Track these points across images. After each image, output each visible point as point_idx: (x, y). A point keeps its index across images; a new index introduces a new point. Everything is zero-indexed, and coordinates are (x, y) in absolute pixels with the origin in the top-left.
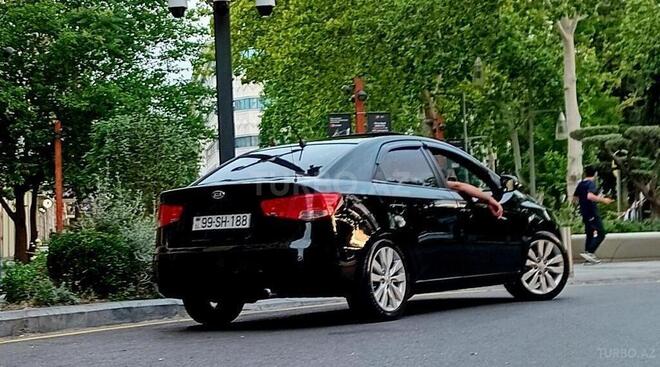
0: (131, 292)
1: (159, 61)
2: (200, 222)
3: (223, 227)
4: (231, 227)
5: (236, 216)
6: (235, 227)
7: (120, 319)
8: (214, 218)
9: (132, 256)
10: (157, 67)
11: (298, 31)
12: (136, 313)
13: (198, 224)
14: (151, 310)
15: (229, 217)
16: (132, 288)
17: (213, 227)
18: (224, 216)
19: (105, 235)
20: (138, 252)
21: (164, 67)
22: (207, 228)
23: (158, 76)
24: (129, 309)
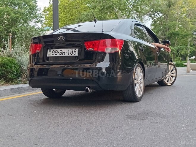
0: (20, 81)
1: (34, 23)
2: (51, 52)
3: (63, 55)
4: (68, 55)
5: (70, 50)
6: (70, 55)
7: (14, 92)
8: (59, 50)
9: (20, 67)
10: (34, 25)
11: (64, 19)
12: (21, 90)
13: (50, 53)
14: (28, 88)
15: (67, 50)
16: (20, 79)
17: (58, 55)
18: (64, 50)
19: (9, 58)
20: (23, 65)
21: (35, 25)
22: (55, 55)
23: (34, 27)
24: (18, 88)
